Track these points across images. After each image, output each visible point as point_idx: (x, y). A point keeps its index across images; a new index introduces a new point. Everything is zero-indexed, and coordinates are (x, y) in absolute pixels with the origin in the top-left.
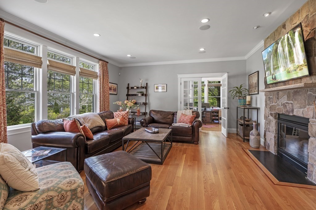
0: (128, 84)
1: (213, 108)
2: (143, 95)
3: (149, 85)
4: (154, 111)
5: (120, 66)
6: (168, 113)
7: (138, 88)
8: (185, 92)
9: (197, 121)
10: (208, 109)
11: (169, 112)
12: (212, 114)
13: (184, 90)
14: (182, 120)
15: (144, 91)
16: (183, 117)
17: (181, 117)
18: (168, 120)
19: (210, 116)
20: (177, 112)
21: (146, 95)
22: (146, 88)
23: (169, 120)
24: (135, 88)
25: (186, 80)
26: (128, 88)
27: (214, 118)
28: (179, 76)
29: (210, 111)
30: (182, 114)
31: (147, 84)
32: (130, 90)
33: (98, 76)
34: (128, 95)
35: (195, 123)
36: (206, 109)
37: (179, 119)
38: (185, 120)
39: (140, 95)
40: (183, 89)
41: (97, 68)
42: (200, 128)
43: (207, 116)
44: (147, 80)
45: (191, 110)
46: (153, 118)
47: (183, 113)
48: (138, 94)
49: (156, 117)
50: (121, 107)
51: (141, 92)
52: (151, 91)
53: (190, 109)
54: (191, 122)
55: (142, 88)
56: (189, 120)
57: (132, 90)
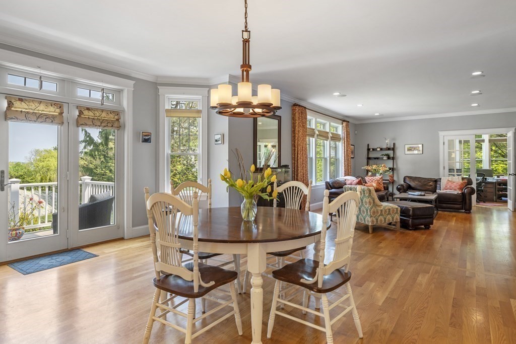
0: (368, 145)
1: (498, 177)
2: (389, 158)
3: (397, 145)
4: (410, 178)
5: (357, 123)
6: (430, 180)
7: (381, 149)
8: (450, 154)
9: (468, 188)
10: (490, 179)
11: (430, 178)
12: (498, 186)
13: (449, 152)
14: (448, 187)
15: (390, 153)
16: (450, 183)
17: (447, 183)
18: (428, 187)
19: (493, 190)
20: (441, 179)
21: (393, 159)
22: (393, 149)
23: (430, 187)
24: (379, 149)
25: (451, 138)
26: (369, 149)
27: (501, 193)
28: (441, 134)
29: (494, 183)
30: (448, 180)
31: (394, 144)
32: (370, 152)
33: (341, 139)
34: (369, 158)
35: (466, 190)
36: (486, 179)
37: (444, 187)
38: (453, 186)
39: (385, 158)
40: (446, 150)
41: (340, 130)
42: (472, 196)
43: (489, 190)
44: (394, 139)
45: (460, 177)
46: (409, 185)
47: (450, 180)
48: (383, 158)
49: (412, 184)
50: (370, 171)
51: (386, 155)
52: (399, 153)
53: (458, 175)
54: (461, 189)
55: (389, 149)
56: (458, 187)
57: (374, 152)
